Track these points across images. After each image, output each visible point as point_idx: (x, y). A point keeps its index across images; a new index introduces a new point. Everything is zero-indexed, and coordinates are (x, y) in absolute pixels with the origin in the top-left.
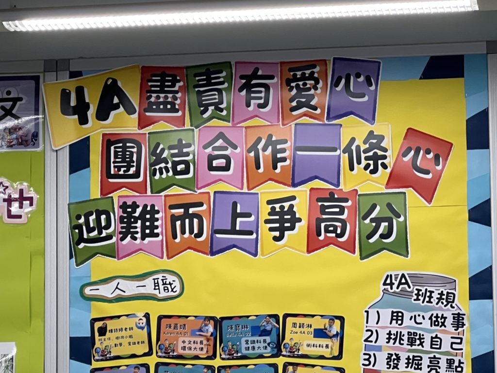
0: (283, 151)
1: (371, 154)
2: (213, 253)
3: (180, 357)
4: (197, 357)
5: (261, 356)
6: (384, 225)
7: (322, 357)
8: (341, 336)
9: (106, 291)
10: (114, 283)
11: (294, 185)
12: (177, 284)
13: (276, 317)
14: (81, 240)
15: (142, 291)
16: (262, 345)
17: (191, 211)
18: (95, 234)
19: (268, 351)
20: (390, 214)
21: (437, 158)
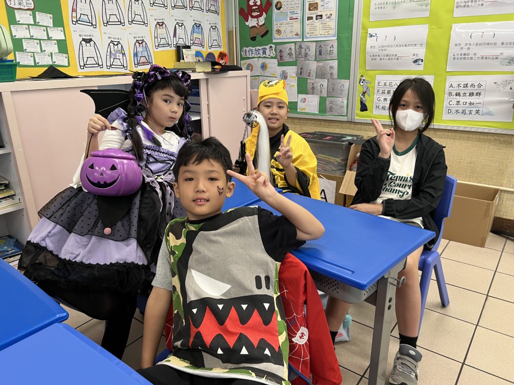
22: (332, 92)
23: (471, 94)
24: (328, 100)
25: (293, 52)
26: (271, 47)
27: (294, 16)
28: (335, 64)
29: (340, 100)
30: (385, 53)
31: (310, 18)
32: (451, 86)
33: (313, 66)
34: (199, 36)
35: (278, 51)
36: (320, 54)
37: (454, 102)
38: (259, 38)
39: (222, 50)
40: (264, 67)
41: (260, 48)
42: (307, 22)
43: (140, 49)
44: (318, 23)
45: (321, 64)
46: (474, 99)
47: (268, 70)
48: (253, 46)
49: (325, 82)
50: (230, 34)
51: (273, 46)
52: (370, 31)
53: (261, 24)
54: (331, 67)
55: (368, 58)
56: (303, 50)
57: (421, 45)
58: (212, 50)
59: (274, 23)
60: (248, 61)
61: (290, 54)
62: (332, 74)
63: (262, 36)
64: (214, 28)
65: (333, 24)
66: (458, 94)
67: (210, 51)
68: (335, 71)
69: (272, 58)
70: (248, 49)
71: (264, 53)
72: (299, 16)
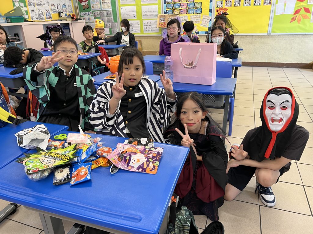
22: (113, 27)
23: (149, 25)
24: (112, 29)
25: (99, 14)
26: (91, 12)
27: (98, 2)
28: (112, 17)
29: (115, 29)
30: (126, 14)
31: (103, 3)
32: (144, 23)
33: (106, 18)
34: (65, 8)
35: (94, 14)
36: (107, 14)
37: (146, 28)
38: (86, 9)
39: (73, 13)
40: (89, 19)
41: (87, 12)
42: (102, 4)
43: (48, 13)
44: (105, 4)
45: (108, 18)
46: (150, 27)
47: (91, 20)
48: (85, 12)
49: (110, 24)
50: (75, 7)
51: (92, 12)
52: (121, 7)
53: (86, 4)
54: (112, 19)
55: (121, 16)
56: (102, 13)
57: (135, 12)
58: (70, 13)
59: (91, 4)
60: (83, 17)
61: (98, 15)
62: (112, 21)
63: (87, 8)
64: (69, 5)
65: (110, 5)
66: (146, 26)
67: (69, 14)
68: (113, 20)
69: (92, 16)
70: (83, 13)
71: (89, 14)
72: (99, 2)
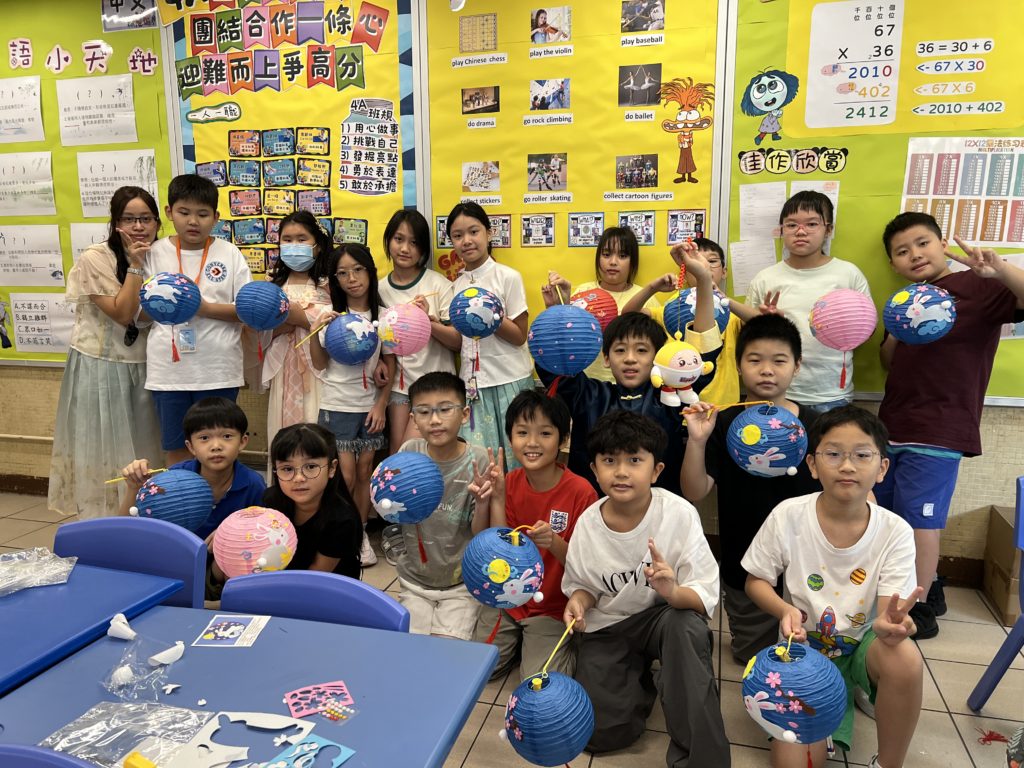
0: (291, 21)
1: (341, 20)
2: (256, 90)
3: (241, 156)
4: (250, 156)
5: (285, 154)
6: (350, 67)
7: (318, 154)
8: (328, 140)
9: (199, 116)
10: (203, 111)
11: (299, 44)
12: (237, 110)
13: (292, 129)
14: (184, 84)
15: (219, 115)
16: (285, 147)
17: (242, 63)
18: (190, 80)
19: (289, 152)
20: (353, 61)
21: (380, 21)
30: (17, 261)
57: (56, 252)
